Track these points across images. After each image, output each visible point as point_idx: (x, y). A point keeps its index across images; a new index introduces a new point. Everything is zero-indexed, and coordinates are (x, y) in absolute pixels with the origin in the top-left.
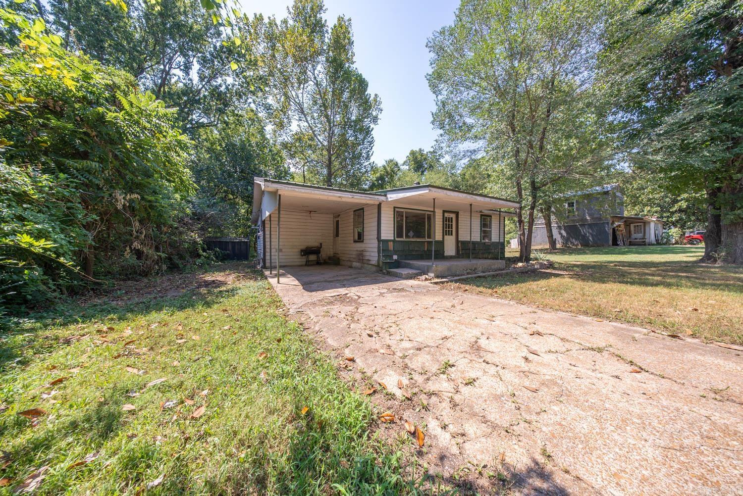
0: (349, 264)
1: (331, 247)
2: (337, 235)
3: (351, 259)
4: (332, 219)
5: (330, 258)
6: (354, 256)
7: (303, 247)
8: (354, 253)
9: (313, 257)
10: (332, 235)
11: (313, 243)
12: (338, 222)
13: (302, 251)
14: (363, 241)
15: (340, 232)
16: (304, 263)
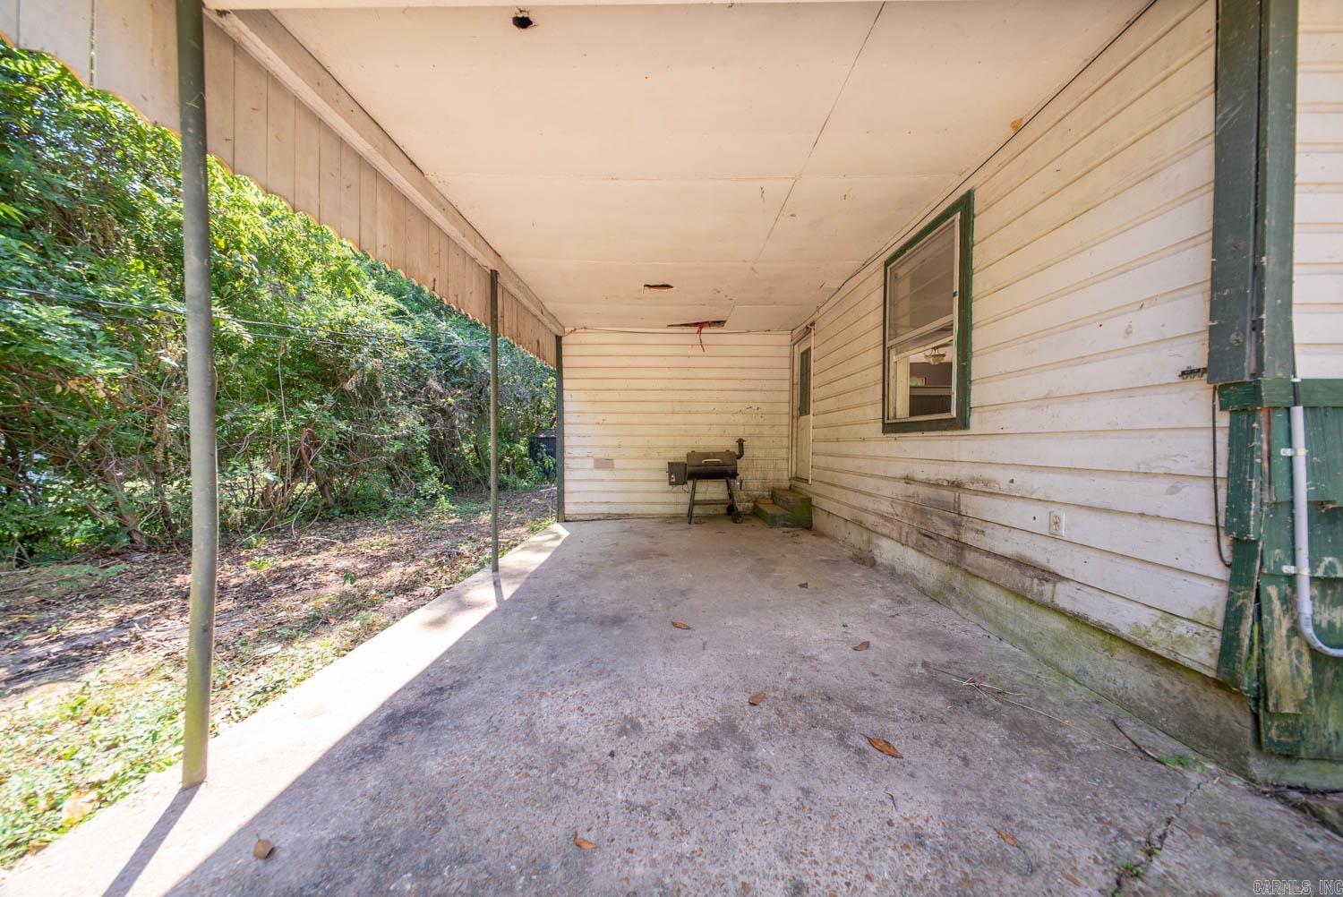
0: (856, 537)
1: (783, 453)
2: (804, 409)
3: (870, 519)
4: (787, 351)
5: (774, 496)
6: (885, 507)
7: (680, 455)
8: (890, 489)
9: (712, 490)
10: (785, 408)
11: (713, 439)
12: (806, 356)
13: (672, 467)
14: (962, 423)
15: (814, 394)
16: (683, 509)
